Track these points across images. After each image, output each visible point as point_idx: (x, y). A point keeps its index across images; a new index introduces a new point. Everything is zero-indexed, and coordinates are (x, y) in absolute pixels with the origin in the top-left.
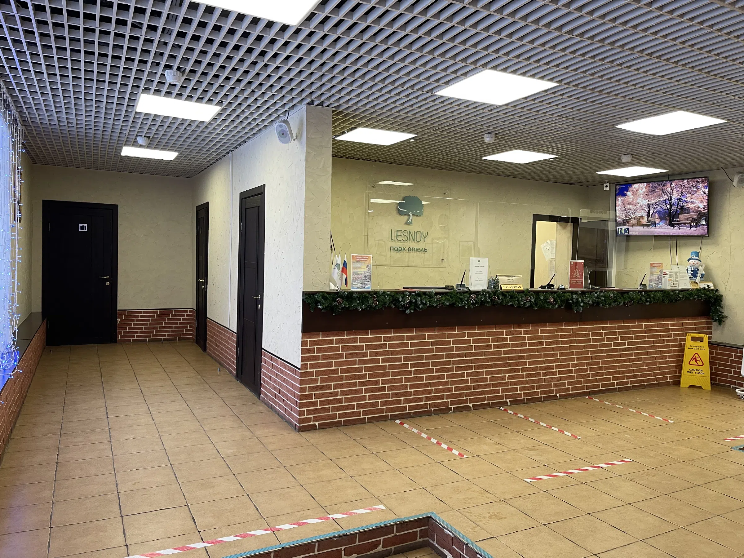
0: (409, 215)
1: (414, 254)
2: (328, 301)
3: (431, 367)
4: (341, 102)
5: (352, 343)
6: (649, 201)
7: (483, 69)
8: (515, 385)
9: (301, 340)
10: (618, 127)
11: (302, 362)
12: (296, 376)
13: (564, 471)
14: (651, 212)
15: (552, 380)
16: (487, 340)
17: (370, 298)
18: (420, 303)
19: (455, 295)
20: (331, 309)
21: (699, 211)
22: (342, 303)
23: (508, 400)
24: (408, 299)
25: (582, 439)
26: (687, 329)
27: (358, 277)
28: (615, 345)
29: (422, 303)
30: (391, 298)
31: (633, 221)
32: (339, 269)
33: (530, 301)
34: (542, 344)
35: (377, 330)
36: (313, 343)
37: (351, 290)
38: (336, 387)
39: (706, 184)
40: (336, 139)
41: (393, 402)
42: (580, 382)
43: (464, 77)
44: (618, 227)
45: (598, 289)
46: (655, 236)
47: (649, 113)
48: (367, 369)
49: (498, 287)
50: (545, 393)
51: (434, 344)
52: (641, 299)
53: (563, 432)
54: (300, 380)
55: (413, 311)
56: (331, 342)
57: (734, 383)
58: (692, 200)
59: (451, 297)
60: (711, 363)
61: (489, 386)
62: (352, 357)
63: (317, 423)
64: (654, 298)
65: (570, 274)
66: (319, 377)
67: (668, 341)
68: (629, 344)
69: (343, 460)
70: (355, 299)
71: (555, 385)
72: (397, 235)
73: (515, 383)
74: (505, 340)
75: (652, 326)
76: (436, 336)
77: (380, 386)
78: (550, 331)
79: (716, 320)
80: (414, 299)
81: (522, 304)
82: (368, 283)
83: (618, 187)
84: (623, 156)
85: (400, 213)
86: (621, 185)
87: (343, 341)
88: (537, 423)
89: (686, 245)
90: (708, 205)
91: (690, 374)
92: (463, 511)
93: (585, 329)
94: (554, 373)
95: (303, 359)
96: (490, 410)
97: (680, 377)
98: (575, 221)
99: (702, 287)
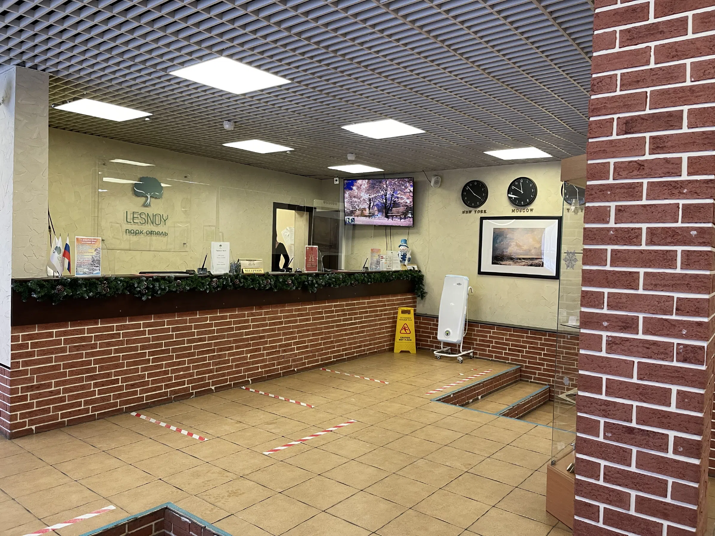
0: (147, 197)
1: (154, 238)
2: (46, 289)
3: (171, 354)
4: (60, 67)
5: (77, 335)
6: (369, 195)
7: (218, 55)
8: (256, 364)
9: (10, 335)
10: (343, 127)
11: (12, 359)
12: (5, 377)
13: (298, 439)
14: (372, 204)
15: (291, 357)
16: (229, 323)
17: (100, 284)
18: (158, 288)
19: (196, 280)
20: (49, 298)
21: (407, 206)
22: (64, 291)
23: (249, 379)
24: (145, 285)
25: (316, 408)
26: (398, 304)
27: (84, 261)
28: (344, 320)
29: (160, 288)
30: (125, 284)
31: (358, 212)
32: (59, 253)
33: (270, 284)
34: (281, 323)
35: (108, 319)
36: (25, 338)
37: (76, 276)
38: (57, 384)
39: (412, 184)
40: (55, 108)
41: (128, 394)
42: (314, 356)
43: (199, 61)
44: (346, 217)
45: (330, 271)
46: (375, 226)
47: (368, 119)
48: (96, 362)
49: (240, 271)
50: (284, 369)
51: (174, 330)
52: (364, 279)
53: (299, 403)
54: (11, 380)
55: (150, 297)
56: (50, 335)
57: (432, 346)
58: (402, 196)
59: (192, 281)
60: (416, 331)
61: (231, 367)
62: (78, 350)
63: (33, 427)
64: (374, 279)
65: (305, 258)
66: (35, 376)
67: (385, 315)
68: (355, 319)
69: (66, 464)
70: (80, 286)
71: (294, 361)
72: (133, 217)
73: (257, 362)
74: (247, 321)
75: (373, 302)
76: (177, 322)
77: (113, 378)
78: (289, 311)
79: (419, 295)
80: (152, 284)
81: (262, 287)
82: (97, 268)
83: (346, 181)
84: (349, 155)
85: (137, 194)
86: (348, 180)
87: (66, 332)
88: (276, 397)
89: (397, 234)
90: (413, 201)
91: (401, 341)
92: (202, 495)
93: (319, 308)
94: (293, 349)
95: (13, 357)
96: (231, 391)
97: (393, 344)
98: (310, 210)
99: (409, 269)
